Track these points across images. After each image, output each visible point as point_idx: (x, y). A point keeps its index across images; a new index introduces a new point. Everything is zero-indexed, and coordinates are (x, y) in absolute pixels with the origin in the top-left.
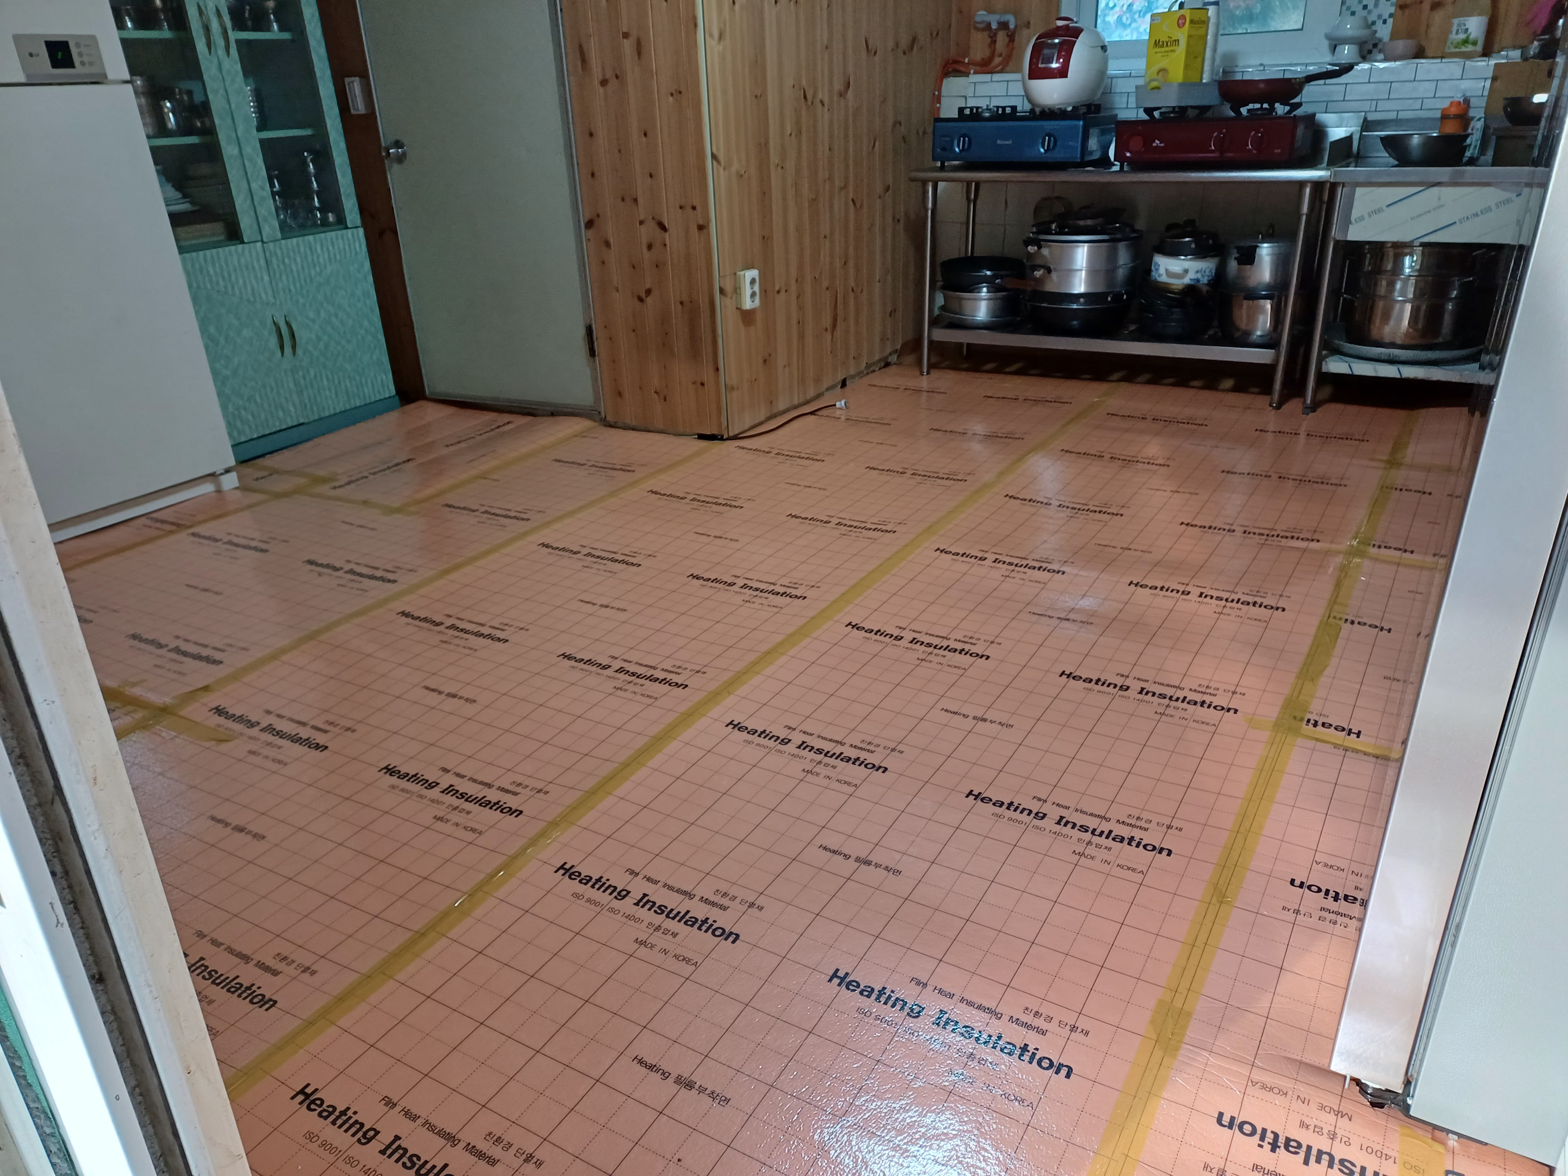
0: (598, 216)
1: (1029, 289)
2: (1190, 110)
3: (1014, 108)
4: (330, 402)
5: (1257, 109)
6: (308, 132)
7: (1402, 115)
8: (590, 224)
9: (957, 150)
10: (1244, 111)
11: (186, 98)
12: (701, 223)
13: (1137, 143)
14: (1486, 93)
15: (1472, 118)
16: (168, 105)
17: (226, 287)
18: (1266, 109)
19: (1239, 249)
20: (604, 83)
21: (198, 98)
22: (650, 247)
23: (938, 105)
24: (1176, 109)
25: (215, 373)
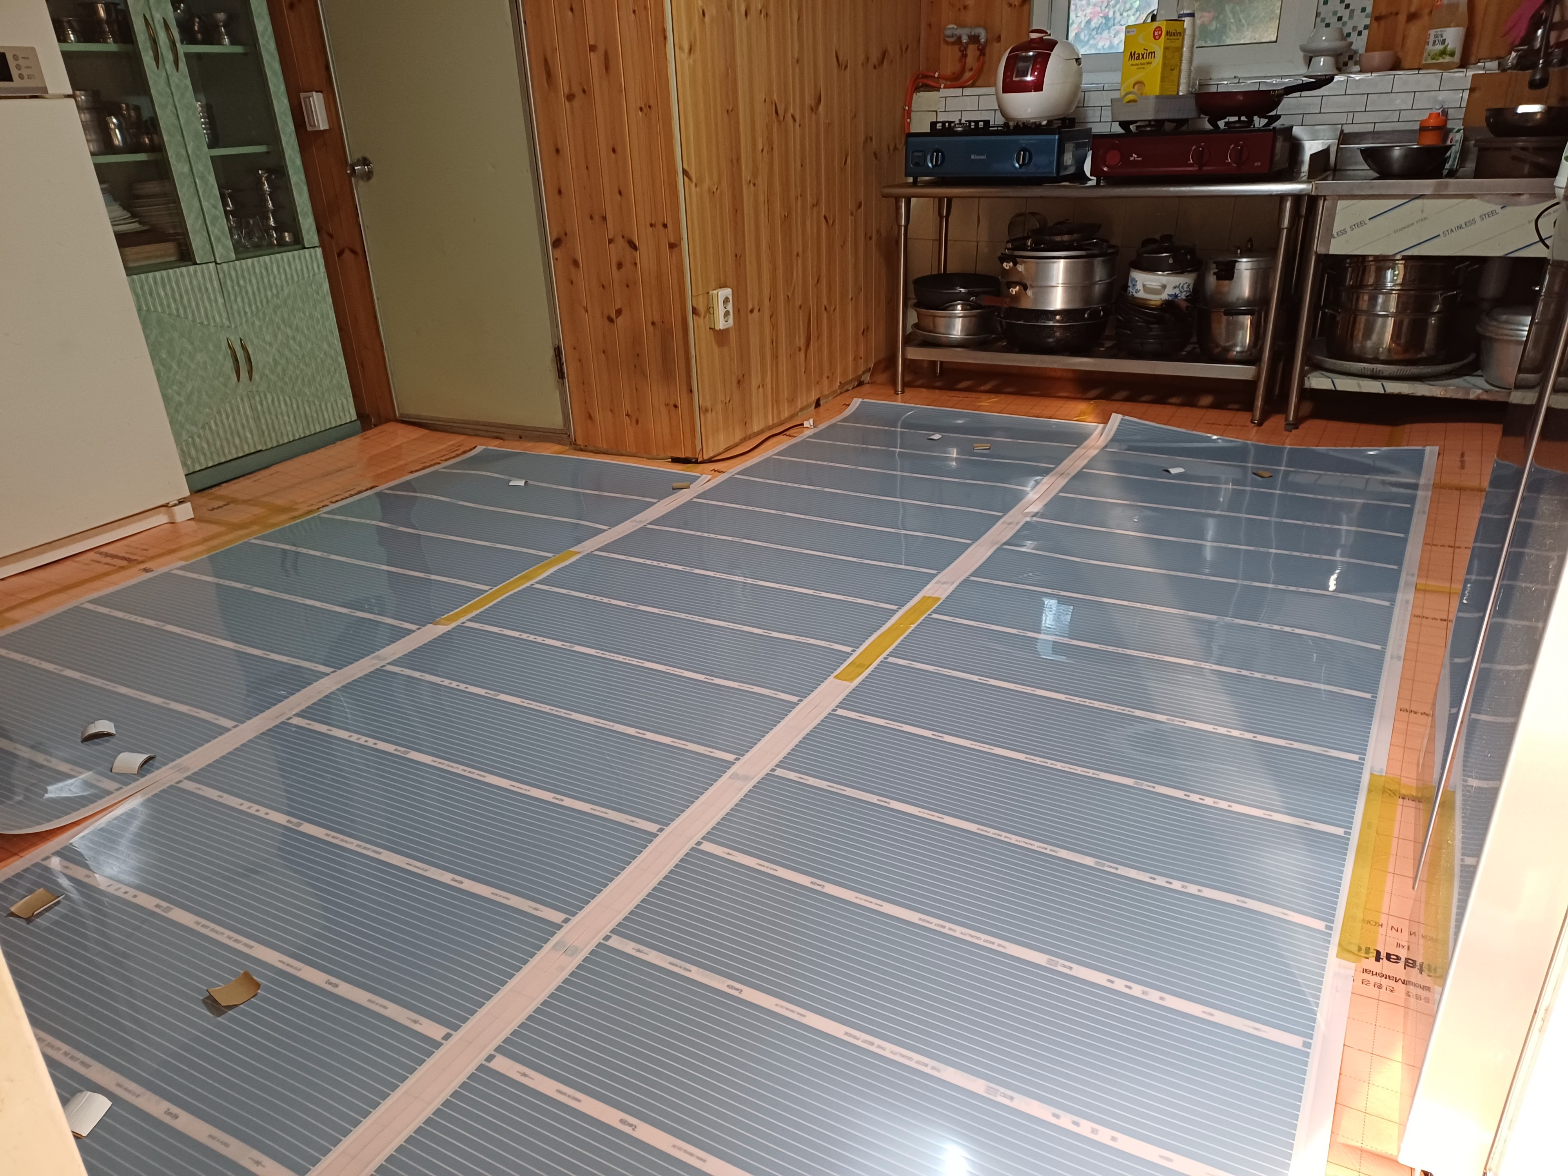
0: (566, 234)
1: (1005, 306)
2: (1166, 123)
3: (987, 123)
4: (289, 428)
5: (1235, 122)
6: (262, 149)
7: (1379, 128)
8: (557, 243)
9: (930, 165)
10: (1221, 124)
11: (133, 114)
12: (672, 241)
13: (1113, 157)
14: (1464, 104)
15: (1451, 130)
16: (114, 120)
17: (177, 310)
18: (1243, 121)
19: (1218, 264)
20: (570, 97)
21: (146, 115)
22: (620, 266)
23: (908, 120)
24: (1153, 123)
25: (166, 398)
